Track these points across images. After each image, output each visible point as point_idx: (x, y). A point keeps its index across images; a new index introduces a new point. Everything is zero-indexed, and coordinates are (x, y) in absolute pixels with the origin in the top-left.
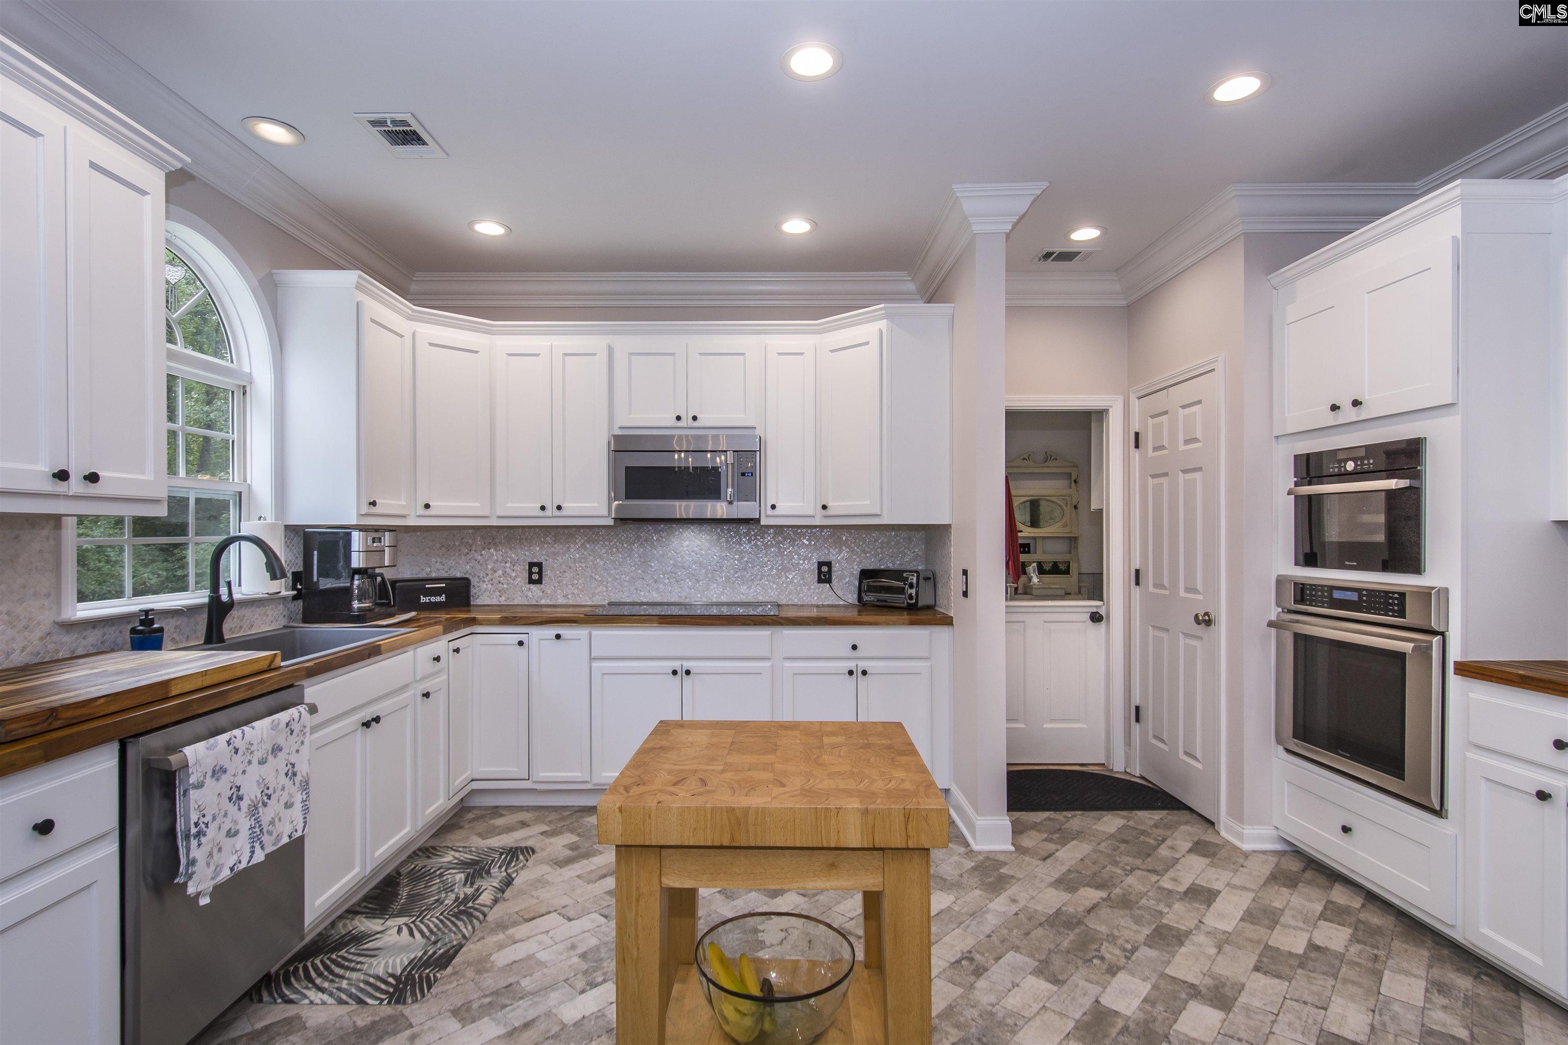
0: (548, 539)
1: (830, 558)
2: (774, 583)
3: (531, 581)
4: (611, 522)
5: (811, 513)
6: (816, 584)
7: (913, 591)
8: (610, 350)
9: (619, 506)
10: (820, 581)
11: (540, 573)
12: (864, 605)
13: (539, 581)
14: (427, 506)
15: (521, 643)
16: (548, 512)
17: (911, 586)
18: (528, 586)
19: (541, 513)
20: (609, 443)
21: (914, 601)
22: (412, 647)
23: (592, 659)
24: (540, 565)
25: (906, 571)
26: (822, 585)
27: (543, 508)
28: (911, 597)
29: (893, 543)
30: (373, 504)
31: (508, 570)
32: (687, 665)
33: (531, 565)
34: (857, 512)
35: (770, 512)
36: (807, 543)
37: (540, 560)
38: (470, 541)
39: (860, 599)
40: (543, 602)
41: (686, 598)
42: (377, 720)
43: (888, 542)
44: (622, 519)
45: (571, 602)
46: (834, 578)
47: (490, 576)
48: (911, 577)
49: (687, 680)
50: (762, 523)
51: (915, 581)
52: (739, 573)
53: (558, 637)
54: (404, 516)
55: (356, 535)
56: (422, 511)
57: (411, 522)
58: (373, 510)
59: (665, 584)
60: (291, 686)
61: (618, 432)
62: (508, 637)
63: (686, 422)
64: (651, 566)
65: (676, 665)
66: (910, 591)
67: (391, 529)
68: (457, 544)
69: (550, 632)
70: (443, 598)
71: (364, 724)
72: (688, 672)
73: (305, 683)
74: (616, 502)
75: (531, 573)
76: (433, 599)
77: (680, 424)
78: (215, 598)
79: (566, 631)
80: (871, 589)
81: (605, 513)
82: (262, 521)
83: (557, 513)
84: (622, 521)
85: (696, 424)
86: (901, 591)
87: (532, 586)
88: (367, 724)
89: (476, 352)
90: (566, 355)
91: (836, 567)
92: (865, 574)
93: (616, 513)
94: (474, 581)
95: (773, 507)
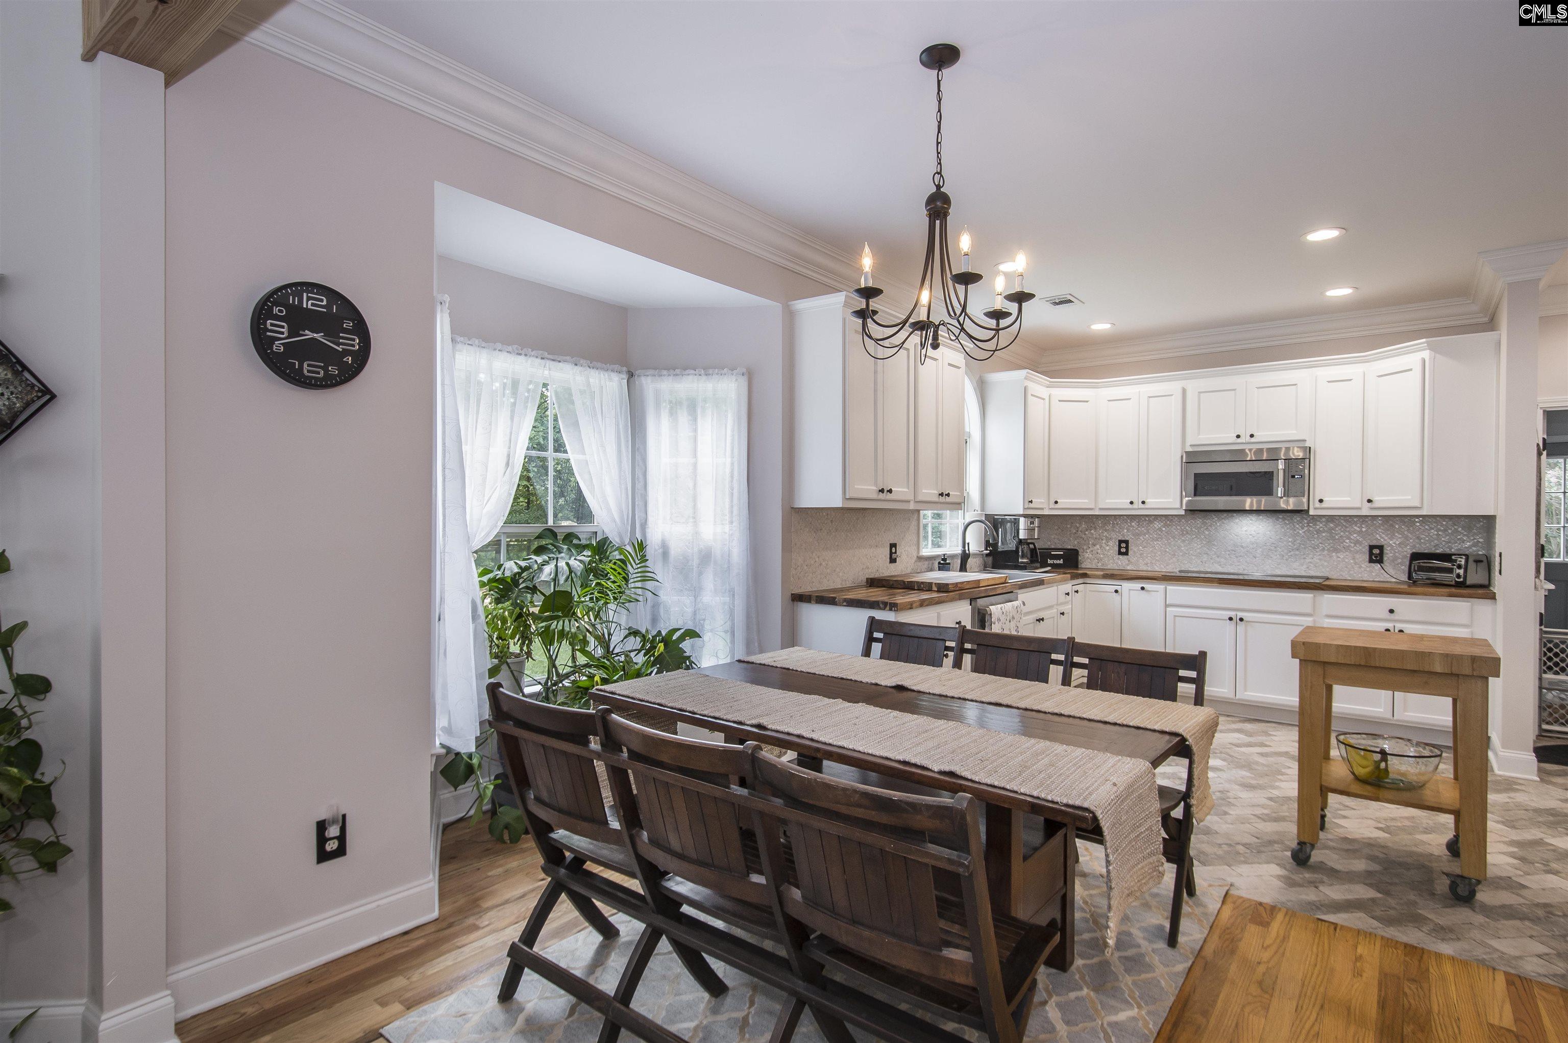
0: (1133, 524)
1: (1382, 542)
2: (1325, 561)
3: (1120, 553)
4: (1183, 513)
5: (1358, 505)
6: (1367, 564)
7: (1461, 572)
8: (1184, 391)
9: (1189, 502)
10: (1371, 561)
11: (1127, 548)
12: (1415, 582)
13: (1126, 553)
14: (1056, 502)
15: (1116, 591)
16: (1135, 506)
17: (1459, 567)
18: (1117, 556)
19: (1130, 506)
20: (1182, 457)
21: (1462, 580)
22: (1055, 584)
23: (1166, 606)
24: (1127, 542)
25: (1455, 555)
26: (1373, 564)
27: (1132, 503)
28: (1458, 576)
29: (1450, 531)
30: (1031, 502)
31: (1104, 545)
32: (1240, 615)
33: (1120, 542)
34: (1402, 505)
35: (1318, 505)
36: (1358, 529)
37: (1127, 539)
38: (1078, 525)
39: (1410, 577)
40: (1128, 568)
41: (1244, 570)
42: (1043, 619)
43: (1445, 530)
44: (1191, 510)
45: (1149, 569)
46: (1385, 559)
47: (1091, 549)
48: (1459, 559)
49: (1241, 627)
50: (1311, 512)
51: (1463, 563)
52: (1292, 553)
53: (1143, 588)
54: (1042, 509)
55: (1022, 520)
56: (1052, 505)
57: (1046, 512)
58: (1031, 505)
59: (1226, 559)
60: (1012, 592)
61: (1189, 449)
62: (1108, 587)
63: (1245, 438)
64: (1214, 545)
65: (1232, 614)
66: (1458, 571)
67: (1038, 516)
68: (1069, 526)
69: (1137, 585)
70: (1061, 562)
71: (1037, 620)
72: (1241, 620)
73: (1019, 591)
74: (1187, 499)
75: (1120, 547)
76: (1055, 562)
77: (1239, 440)
78: (964, 551)
79: (1148, 586)
80: (1421, 569)
81: (1178, 506)
82: (976, 512)
83: (1142, 506)
84: (1192, 512)
85: (1253, 440)
86: (1450, 571)
87: (1121, 557)
88: (1039, 620)
89: (1087, 402)
90: (1150, 397)
91: (1387, 550)
92: (1415, 556)
93: (1186, 506)
94: (1080, 551)
95: (1321, 501)
